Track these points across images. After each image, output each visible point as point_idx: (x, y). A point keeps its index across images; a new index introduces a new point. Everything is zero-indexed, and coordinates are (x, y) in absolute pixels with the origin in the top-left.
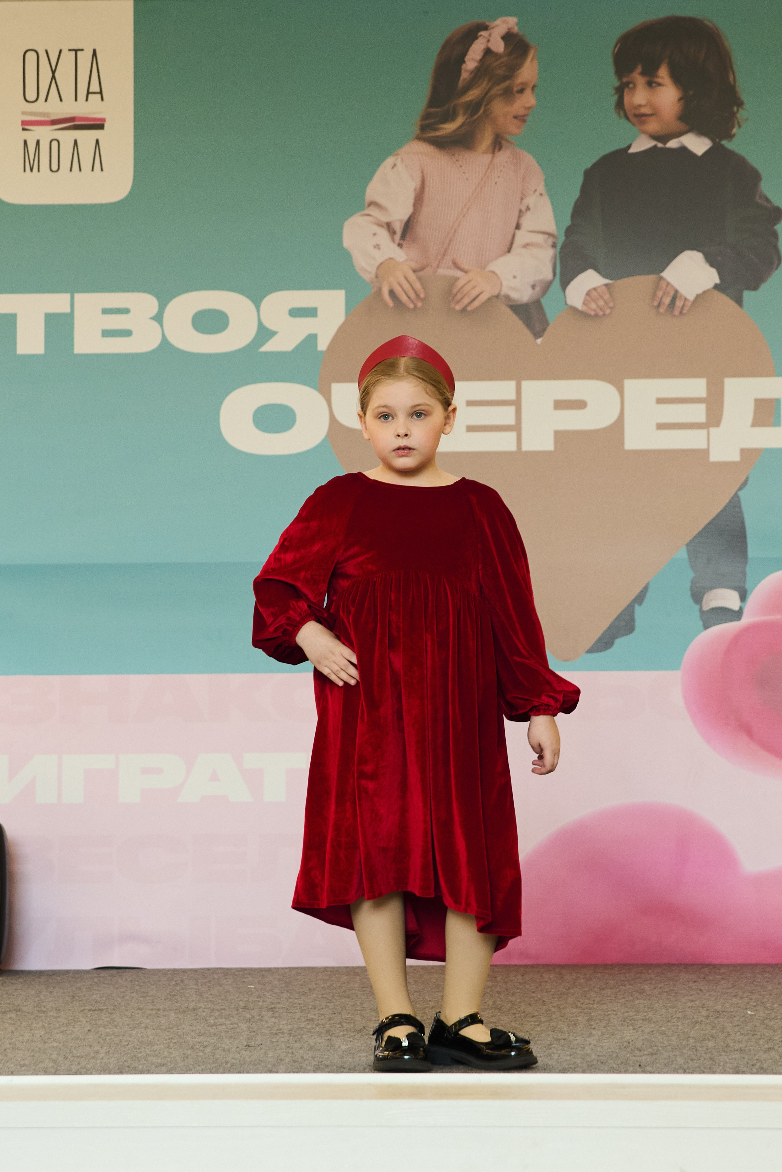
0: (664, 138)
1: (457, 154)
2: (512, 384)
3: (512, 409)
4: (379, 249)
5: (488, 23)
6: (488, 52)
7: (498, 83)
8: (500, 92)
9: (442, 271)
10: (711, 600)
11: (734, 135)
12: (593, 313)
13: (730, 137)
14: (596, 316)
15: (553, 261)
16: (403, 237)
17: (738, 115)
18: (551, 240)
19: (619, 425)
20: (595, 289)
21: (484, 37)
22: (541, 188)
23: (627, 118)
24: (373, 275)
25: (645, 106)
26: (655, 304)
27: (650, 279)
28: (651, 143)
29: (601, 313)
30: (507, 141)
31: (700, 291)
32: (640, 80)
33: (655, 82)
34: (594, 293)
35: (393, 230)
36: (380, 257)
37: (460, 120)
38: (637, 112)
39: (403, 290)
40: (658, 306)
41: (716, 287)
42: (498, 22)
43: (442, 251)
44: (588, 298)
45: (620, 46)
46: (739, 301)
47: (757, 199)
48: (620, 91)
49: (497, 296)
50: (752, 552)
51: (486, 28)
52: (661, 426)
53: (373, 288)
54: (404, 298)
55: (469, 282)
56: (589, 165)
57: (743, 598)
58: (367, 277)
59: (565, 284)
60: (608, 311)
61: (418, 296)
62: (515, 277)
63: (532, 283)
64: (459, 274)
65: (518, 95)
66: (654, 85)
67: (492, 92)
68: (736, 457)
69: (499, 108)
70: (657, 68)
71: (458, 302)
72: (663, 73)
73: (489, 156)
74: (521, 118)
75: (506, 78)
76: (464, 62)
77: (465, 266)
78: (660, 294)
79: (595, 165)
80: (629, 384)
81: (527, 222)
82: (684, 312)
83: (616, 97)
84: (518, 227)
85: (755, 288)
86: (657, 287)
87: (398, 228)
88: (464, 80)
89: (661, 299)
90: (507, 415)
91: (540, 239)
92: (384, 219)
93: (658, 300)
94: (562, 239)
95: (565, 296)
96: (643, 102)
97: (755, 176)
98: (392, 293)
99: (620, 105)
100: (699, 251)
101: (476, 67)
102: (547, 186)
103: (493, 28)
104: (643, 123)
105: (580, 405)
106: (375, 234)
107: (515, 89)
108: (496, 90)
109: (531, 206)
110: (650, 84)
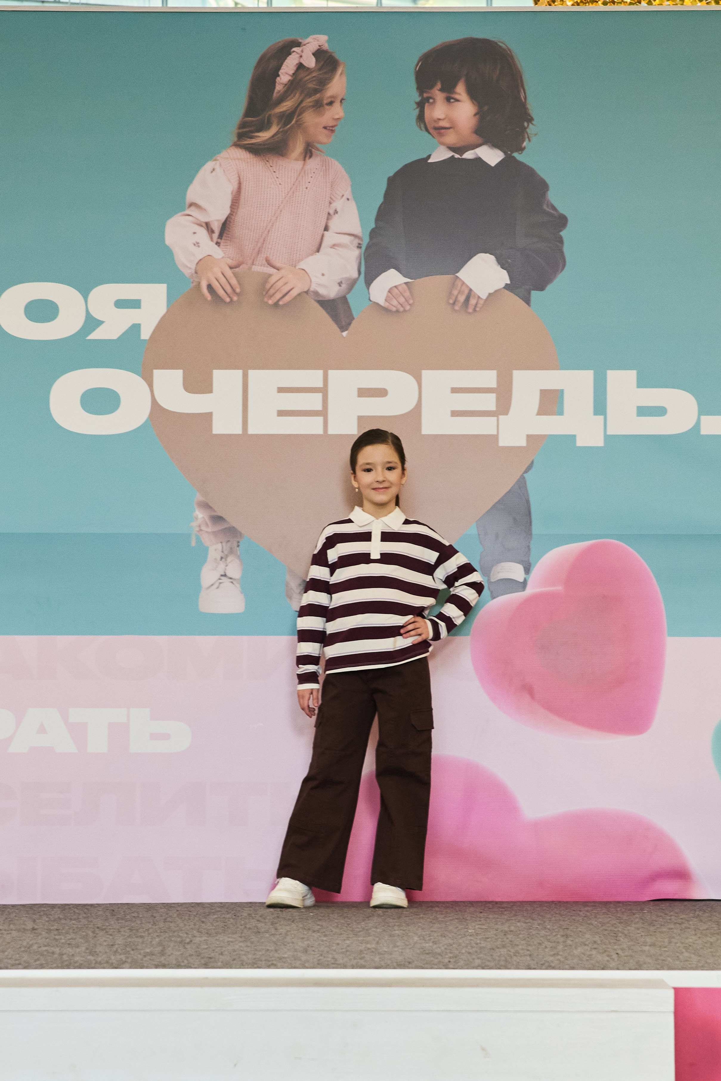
0: (460, 150)
1: (271, 161)
2: (320, 373)
3: (320, 395)
4: (199, 246)
5: (300, 41)
6: (300, 66)
7: (309, 95)
8: (311, 104)
9: (256, 268)
10: (498, 572)
11: (524, 148)
12: (394, 309)
13: (521, 149)
14: (398, 311)
15: (358, 261)
16: (221, 236)
17: (528, 130)
18: (357, 241)
19: (416, 413)
20: (396, 287)
21: (296, 52)
22: (348, 194)
23: (427, 130)
24: (193, 271)
25: (443, 119)
26: (451, 301)
27: (445, 279)
28: (449, 154)
29: (401, 309)
30: (318, 150)
31: (492, 291)
32: (439, 96)
33: (453, 98)
34: (395, 290)
35: (212, 229)
36: (199, 254)
37: (274, 129)
38: (437, 125)
39: (220, 284)
40: (454, 303)
41: (507, 287)
42: (309, 40)
43: (257, 250)
44: (390, 294)
45: (421, 64)
46: (528, 301)
47: (545, 207)
48: (421, 105)
49: (307, 292)
50: (536, 528)
51: (298, 44)
52: (455, 414)
53: (193, 282)
54: (221, 292)
55: (282, 278)
56: (391, 174)
57: (527, 570)
58: (187, 272)
59: (369, 282)
60: (408, 307)
61: (234, 290)
62: (323, 275)
63: (339, 281)
64: (271, 271)
65: (327, 107)
66: (452, 100)
67: (303, 104)
68: (523, 443)
69: (310, 118)
70: (455, 86)
71: (271, 297)
72: (461, 90)
73: (302, 162)
74: (331, 128)
75: (316, 91)
76: (279, 76)
77: (278, 264)
78: (455, 292)
79: (397, 174)
80: (426, 374)
81: (335, 224)
82: (478, 309)
83: (418, 110)
84: (326, 229)
85: (542, 288)
86: (453, 285)
87: (216, 227)
88: (279, 91)
89: (457, 297)
90: (314, 402)
91: (347, 239)
92: (204, 219)
93: (454, 298)
94: (366, 240)
95: (369, 293)
96: (441, 116)
97: (543, 186)
98: (210, 287)
99: (421, 118)
100: (490, 254)
101: (290, 80)
102: (354, 192)
103: (304, 45)
104: (441, 135)
105: (382, 393)
106: (195, 233)
107: (325, 102)
108: (308, 101)
109: (338, 210)
110: (448, 99)
